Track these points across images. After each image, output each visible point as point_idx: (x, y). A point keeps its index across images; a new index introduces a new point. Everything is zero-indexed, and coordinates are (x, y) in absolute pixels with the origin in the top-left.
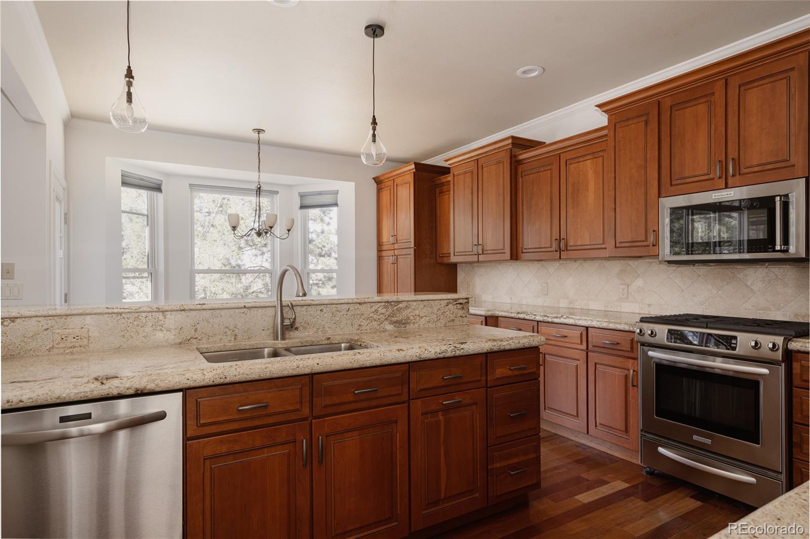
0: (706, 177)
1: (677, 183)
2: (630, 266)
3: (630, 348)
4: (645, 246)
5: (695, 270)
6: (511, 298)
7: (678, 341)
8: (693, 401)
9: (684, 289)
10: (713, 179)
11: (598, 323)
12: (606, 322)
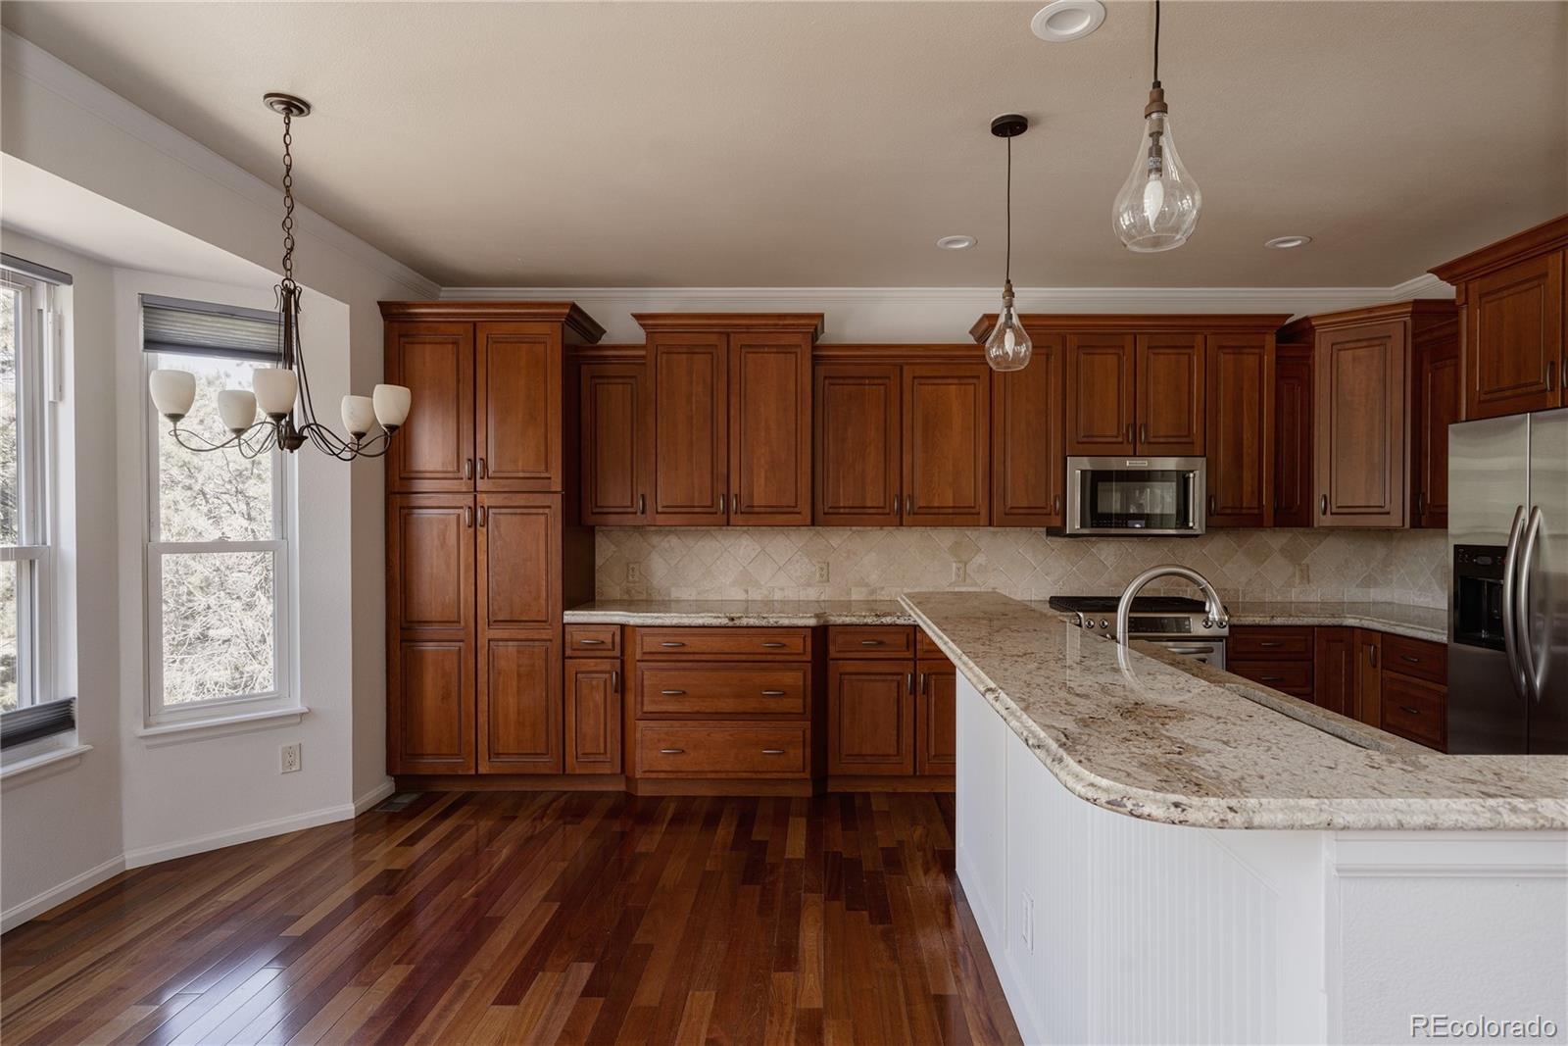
0: (1114, 440)
1: (1085, 441)
4: (1045, 514)
6: (747, 592)
10: (1122, 443)
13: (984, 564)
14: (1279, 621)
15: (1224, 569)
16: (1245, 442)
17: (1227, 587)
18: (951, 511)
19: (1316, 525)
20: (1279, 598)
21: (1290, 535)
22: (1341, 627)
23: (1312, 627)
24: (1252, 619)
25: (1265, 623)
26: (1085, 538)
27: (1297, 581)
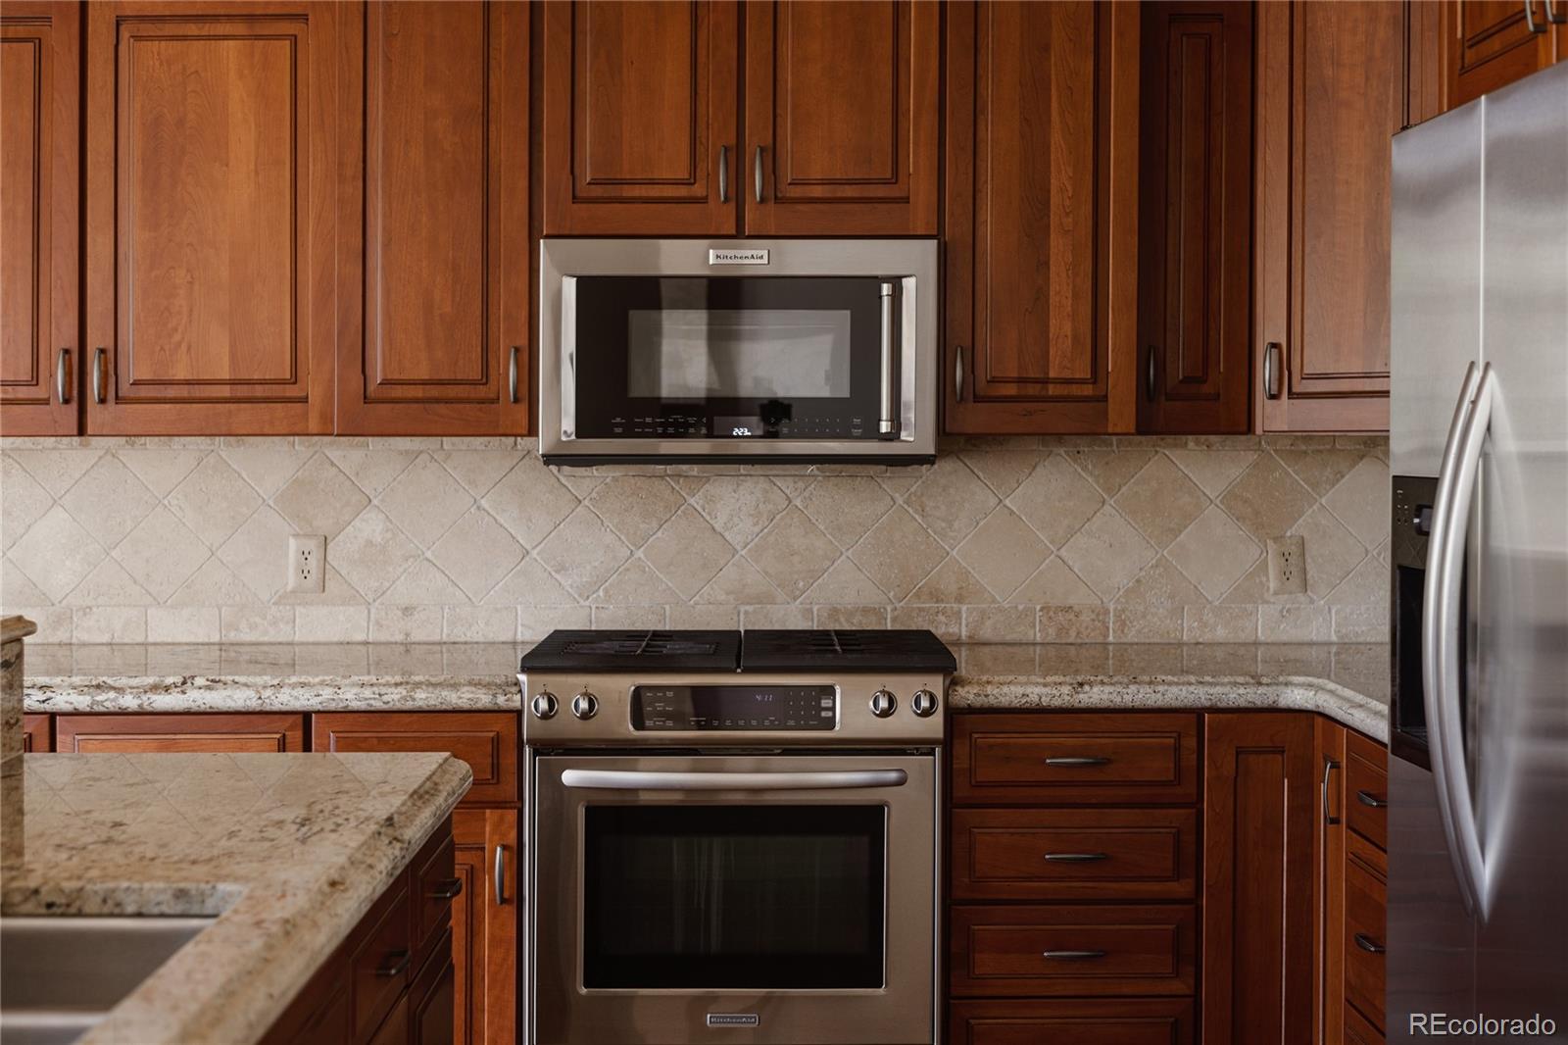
0: (682, 191)
1: (593, 194)
2: (333, 464)
3: (489, 770)
4: (482, 401)
5: (563, 480)
7: (670, 723)
8: (703, 906)
9: (528, 547)
10: (704, 200)
11: (367, 693)
12: (397, 685)
13: (378, 539)
14: (1097, 695)
15: (1063, 552)
16: (1055, 199)
17: (1071, 601)
18: (225, 391)
19: (1259, 431)
20: (1221, 633)
21: (1252, 457)
22: (1274, 711)
23: (1197, 713)
24: (1020, 690)
25: (1057, 703)
26: (670, 469)
27: (1273, 585)
